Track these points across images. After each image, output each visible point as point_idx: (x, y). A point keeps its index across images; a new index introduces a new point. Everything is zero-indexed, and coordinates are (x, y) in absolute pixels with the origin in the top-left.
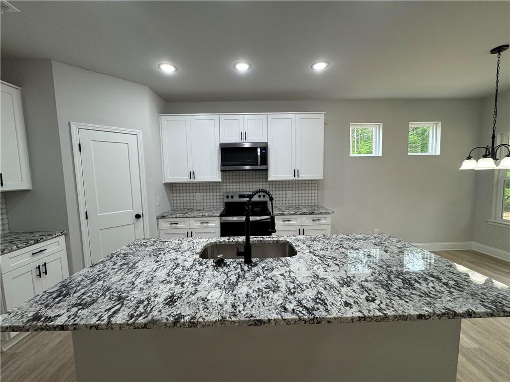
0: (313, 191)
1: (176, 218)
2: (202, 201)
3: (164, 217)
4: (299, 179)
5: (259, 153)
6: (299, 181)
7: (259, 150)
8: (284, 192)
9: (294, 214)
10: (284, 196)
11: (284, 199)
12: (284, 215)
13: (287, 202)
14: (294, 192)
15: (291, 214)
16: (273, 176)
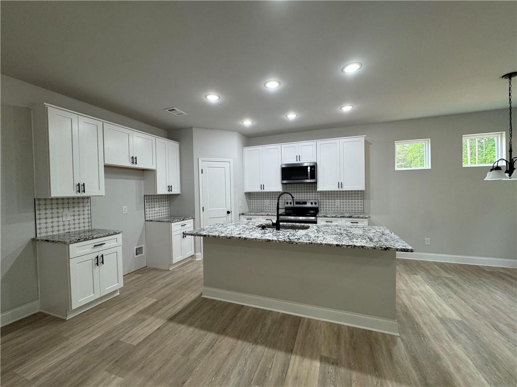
0: (360, 201)
1: (251, 215)
2: (269, 206)
3: (243, 214)
4: (343, 190)
5: (309, 171)
6: (343, 191)
7: (309, 168)
8: (333, 201)
9: (335, 217)
10: (333, 204)
11: (333, 206)
12: (327, 217)
13: (336, 209)
14: (342, 201)
15: (332, 217)
16: (321, 187)
